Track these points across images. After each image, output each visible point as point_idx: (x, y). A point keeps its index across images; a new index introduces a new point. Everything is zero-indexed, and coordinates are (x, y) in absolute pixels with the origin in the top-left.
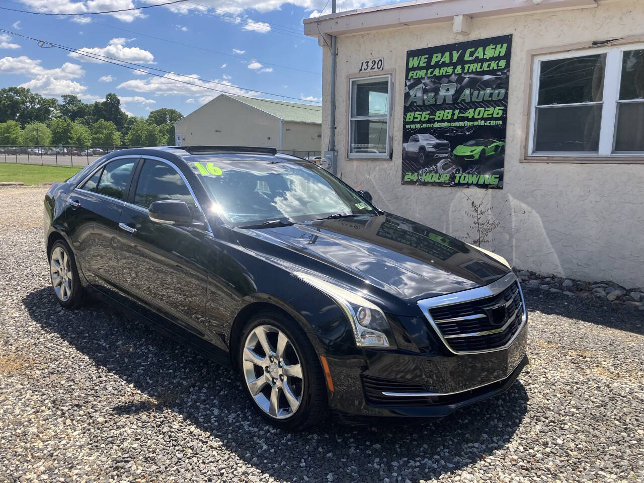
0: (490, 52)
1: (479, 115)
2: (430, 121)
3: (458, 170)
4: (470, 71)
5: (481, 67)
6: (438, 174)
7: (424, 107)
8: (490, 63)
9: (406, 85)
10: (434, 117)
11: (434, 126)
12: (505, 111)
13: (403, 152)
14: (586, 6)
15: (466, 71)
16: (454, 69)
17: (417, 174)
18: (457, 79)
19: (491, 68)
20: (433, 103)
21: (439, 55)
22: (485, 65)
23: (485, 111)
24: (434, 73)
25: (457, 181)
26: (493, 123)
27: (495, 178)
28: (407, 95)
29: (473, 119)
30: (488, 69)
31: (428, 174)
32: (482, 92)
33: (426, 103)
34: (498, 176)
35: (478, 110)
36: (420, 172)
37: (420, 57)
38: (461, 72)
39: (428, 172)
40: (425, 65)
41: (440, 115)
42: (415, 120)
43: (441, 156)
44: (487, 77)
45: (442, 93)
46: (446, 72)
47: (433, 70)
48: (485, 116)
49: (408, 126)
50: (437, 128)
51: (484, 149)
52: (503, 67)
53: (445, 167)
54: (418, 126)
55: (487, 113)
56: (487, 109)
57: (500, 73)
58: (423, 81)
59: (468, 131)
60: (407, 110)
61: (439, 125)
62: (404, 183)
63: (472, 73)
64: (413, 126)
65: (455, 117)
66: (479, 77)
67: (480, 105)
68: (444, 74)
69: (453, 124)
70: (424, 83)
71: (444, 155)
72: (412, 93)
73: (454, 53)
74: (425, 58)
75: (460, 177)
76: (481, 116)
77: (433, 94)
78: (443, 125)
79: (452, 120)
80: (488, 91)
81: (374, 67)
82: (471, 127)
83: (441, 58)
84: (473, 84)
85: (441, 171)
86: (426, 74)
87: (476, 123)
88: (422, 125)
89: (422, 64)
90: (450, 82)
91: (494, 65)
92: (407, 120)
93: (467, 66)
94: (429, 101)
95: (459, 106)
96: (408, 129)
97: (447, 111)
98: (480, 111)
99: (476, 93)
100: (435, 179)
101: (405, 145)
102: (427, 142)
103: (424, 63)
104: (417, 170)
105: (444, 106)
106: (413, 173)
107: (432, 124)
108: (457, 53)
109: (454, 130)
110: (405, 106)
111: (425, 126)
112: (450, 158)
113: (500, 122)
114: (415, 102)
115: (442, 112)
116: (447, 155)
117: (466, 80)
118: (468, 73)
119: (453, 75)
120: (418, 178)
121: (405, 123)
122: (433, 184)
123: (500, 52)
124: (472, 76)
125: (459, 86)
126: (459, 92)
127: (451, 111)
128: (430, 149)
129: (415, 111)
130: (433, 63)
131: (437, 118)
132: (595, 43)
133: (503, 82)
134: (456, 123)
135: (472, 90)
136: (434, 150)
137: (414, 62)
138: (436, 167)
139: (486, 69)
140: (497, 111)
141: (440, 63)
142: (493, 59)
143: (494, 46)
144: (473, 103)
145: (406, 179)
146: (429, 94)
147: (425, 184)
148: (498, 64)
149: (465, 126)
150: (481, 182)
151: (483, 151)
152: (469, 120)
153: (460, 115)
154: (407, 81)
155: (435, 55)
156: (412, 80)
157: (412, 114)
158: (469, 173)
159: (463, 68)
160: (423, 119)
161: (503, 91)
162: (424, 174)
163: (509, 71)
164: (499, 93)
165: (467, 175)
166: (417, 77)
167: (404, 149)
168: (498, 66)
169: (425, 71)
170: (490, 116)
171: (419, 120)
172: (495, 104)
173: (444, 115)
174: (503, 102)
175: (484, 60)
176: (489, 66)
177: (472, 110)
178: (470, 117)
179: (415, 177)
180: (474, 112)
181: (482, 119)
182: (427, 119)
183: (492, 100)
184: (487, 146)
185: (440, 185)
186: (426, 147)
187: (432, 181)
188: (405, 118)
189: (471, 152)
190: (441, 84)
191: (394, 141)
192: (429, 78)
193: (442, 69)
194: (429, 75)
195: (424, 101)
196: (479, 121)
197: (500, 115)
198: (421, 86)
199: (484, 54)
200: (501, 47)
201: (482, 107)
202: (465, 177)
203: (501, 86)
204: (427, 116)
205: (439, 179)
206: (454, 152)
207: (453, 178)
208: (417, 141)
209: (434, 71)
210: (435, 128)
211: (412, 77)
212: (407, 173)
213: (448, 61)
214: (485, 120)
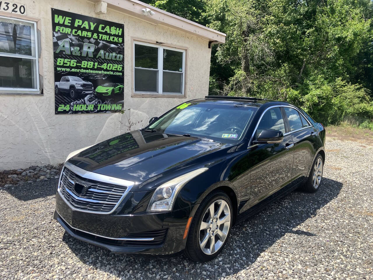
0: (114, 31)
1: (110, 68)
2: (77, 67)
3: (99, 102)
4: (103, 39)
5: (109, 39)
6: (85, 105)
7: (71, 56)
8: (114, 37)
9: (54, 36)
10: (80, 65)
11: (81, 71)
12: (123, 68)
13: (55, 88)
14: (153, 24)
15: (100, 38)
16: (92, 35)
17: (69, 105)
18: (95, 42)
19: (115, 41)
20: (79, 55)
21: (81, 21)
22: (112, 38)
23: (113, 66)
24: (78, 33)
25: (99, 109)
26: (118, 74)
27: (120, 106)
28: (56, 45)
29: (107, 70)
30: (113, 41)
31: (78, 105)
32: (111, 54)
33: (74, 54)
34: (121, 105)
35: (109, 65)
36: (72, 104)
37: (64, 17)
38: (97, 38)
39: (78, 104)
40: (70, 25)
41: (84, 64)
42: (64, 65)
43: (87, 92)
44: (113, 46)
45: (85, 49)
46: (87, 35)
47: (76, 30)
48: (113, 69)
49: (59, 69)
50: (83, 73)
51: (113, 89)
52: (121, 42)
53: (90, 100)
54: (68, 70)
55: (114, 67)
56: (114, 65)
57: (120, 45)
58: (69, 37)
59: (104, 78)
60: (56, 56)
61: (84, 71)
62: (57, 112)
63: (104, 40)
64: (64, 69)
65: (96, 67)
66: (108, 44)
67: (110, 62)
68: (85, 36)
69: (94, 72)
70: (70, 39)
71: (89, 92)
72: (60, 43)
73: (91, 24)
74: (69, 20)
75: (101, 106)
76: (111, 69)
77: (78, 48)
78: (87, 71)
79: (93, 69)
80: (114, 54)
81: (15, 10)
82: (105, 75)
83: (82, 24)
84: (105, 48)
85: (87, 103)
86: (71, 32)
87: (108, 73)
88: (71, 69)
89: (66, 23)
90: (90, 42)
91: (116, 39)
92: (58, 64)
93: (101, 35)
94: (75, 53)
95: (98, 60)
96: (59, 71)
97: (89, 62)
98: (110, 66)
99: (107, 54)
100: (84, 108)
101: (57, 83)
102: (77, 82)
103: (69, 23)
104: (69, 103)
105: (86, 58)
106: (65, 105)
107: (79, 70)
108: (94, 24)
109: (96, 76)
110: (54, 53)
111: (73, 70)
112: (93, 94)
113: (121, 74)
114: (64, 51)
115: (86, 62)
116: (91, 92)
117: (101, 44)
118: (101, 40)
119: (92, 39)
120: (70, 109)
121: (56, 66)
122: (82, 112)
123: (119, 33)
124: (104, 42)
125: (97, 47)
126: (97, 51)
127: (92, 63)
128: (78, 87)
129: (65, 58)
130: (76, 25)
131: (82, 66)
132: (157, 42)
133: (121, 51)
134: (96, 71)
135: (105, 52)
136: (81, 88)
137: (59, 19)
138: (84, 100)
139: (112, 40)
140: (119, 67)
141: (82, 27)
142: (115, 35)
143: (115, 28)
144: (106, 60)
145: (60, 109)
146: (76, 48)
147: (76, 112)
148: (118, 39)
149: (102, 74)
150: (113, 109)
151: (113, 90)
152: (105, 70)
153: (98, 66)
154: (54, 33)
155: (77, 20)
156: (59, 33)
157: (62, 60)
158: (106, 104)
159: (98, 36)
160: (71, 65)
161: (122, 56)
162: (75, 105)
163: (124, 45)
164: (120, 57)
165: (105, 105)
166: (64, 32)
167: (56, 86)
168: (118, 41)
169: (70, 30)
170: (116, 70)
171: (68, 65)
172: (118, 63)
173: (87, 64)
174: (122, 62)
175: (110, 35)
176: (113, 39)
177: (105, 64)
178: (105, 69)
179: (67, 108)
180: (107, 66)
181: (112, 71)
182: (75, 65)
183: (116, 60)
184: (115, 87)
185: (88, 112)
186: (76, 86)
187: (82, 110)
188: (55, 62)
189: (107, 90)
190: (84, 43)
191: (44, 79)
192: (73, 35)
193: (83, 32)
194: (73, 33)
195: (71, 52)
196: (110, 72)
197: (121, 70)
198: (68, 40)
199: (110, 31)
200: (119, 30)
201: (111, 63)
202: (104, 106)
203: (121, 53)
204: (75, 64)
205: (87, 108)
206: (96, 90)
207: (96, 107)
208: (68, 81)
209: (78, 31)
210: (81, 73)
211: (59, 31)
212: (60, 105)
213: (87, 28)
214: (114, 71)
